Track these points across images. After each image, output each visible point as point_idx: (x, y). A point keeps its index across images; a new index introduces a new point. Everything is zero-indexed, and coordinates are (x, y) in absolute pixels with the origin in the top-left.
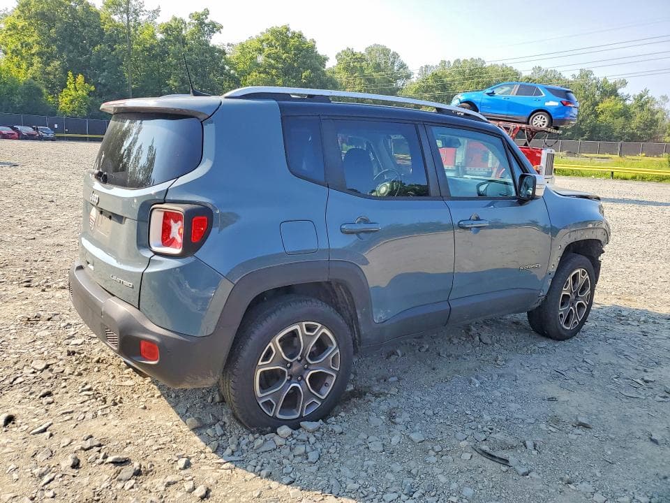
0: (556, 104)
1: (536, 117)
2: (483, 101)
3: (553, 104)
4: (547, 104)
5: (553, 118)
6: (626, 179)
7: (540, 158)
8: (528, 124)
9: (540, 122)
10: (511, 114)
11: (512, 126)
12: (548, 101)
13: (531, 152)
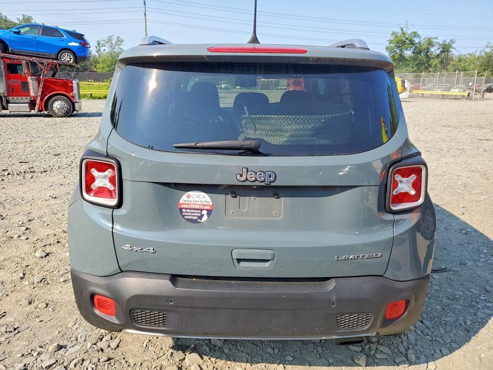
0: (77, 44)
1: (63, 54)
2: (11, 38)
3: (74, 44)
4: (70, 44)
5: (77, 55)
6: (100, 98)
7: (72, 87)
8: (58, 60)
9: (67, 58)
10: (41, 51)
11: (45, 61)
12: (71, 42)
13: (65, 82)
